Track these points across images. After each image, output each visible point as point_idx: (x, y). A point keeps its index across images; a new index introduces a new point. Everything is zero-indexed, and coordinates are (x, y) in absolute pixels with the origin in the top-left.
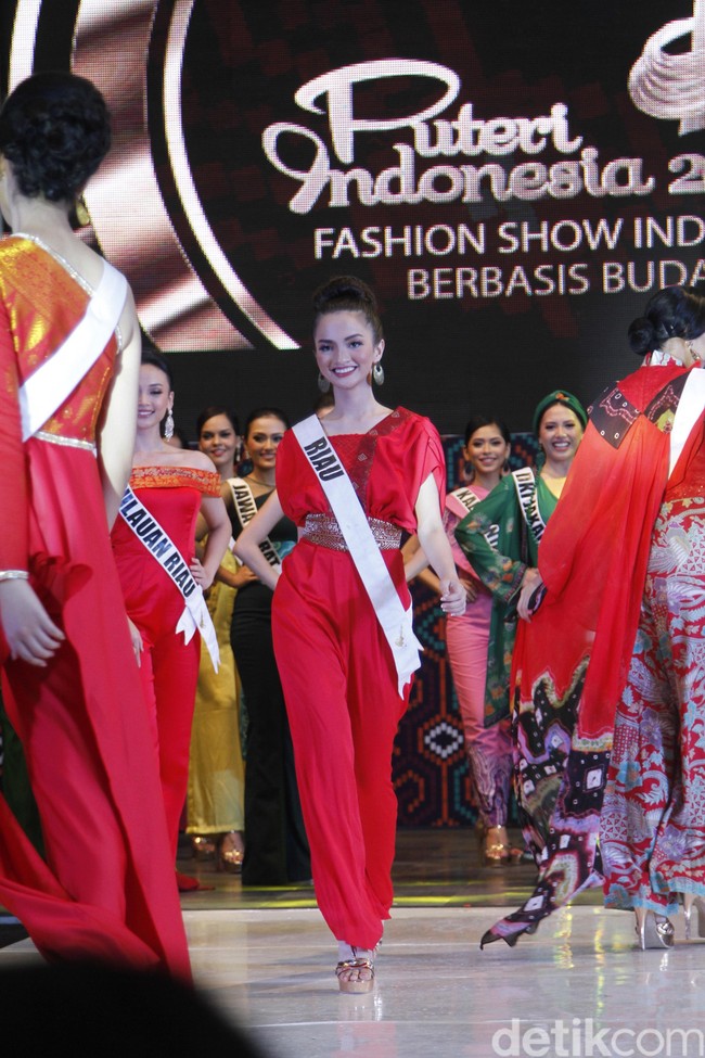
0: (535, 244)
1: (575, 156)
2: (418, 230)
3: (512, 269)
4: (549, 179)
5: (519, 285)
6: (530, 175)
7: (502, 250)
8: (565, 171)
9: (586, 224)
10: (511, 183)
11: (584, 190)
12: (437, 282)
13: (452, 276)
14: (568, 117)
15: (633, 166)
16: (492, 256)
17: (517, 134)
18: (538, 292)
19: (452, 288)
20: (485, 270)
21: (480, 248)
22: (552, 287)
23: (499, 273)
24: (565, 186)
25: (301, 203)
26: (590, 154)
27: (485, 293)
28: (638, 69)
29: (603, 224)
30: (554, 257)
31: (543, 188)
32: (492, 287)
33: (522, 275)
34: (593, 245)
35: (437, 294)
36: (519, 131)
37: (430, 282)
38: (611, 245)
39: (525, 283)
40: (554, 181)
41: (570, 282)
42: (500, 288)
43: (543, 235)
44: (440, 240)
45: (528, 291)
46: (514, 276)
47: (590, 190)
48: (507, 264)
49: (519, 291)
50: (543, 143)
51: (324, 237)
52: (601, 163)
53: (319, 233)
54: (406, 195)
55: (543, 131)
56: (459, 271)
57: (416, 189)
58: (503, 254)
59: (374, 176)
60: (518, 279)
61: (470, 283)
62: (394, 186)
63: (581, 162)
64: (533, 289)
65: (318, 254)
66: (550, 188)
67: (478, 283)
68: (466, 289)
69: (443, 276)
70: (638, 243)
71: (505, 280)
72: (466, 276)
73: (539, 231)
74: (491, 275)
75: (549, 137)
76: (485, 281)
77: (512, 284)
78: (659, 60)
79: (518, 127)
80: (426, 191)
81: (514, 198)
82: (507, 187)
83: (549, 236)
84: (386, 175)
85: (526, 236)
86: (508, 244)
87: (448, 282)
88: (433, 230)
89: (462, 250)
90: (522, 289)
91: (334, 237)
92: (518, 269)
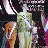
0: (38, 7)
6: (38, 1)
8: (40, 1)
9: (42, 5)
16: (34, 8)
19: (31, 10)
25: (20, 3)
30: (39, 8)
31: (39, 3)
34: (42, 7)
39: (37, 10)
41: (40, 10)
47: (42, 3)
52: (43, 1)
53: (21, 5)
54: (28, 3)
59: (25, 1)
61: (33, 10)
62: (27, 2)
65: (21, 7)
71: (35, 10)
80: (29, 2)
81: (36, 3)
83: (39, 6)
84: (26, 1)
86: (36, 7)
88: (30, 5)
89: (32, 7)
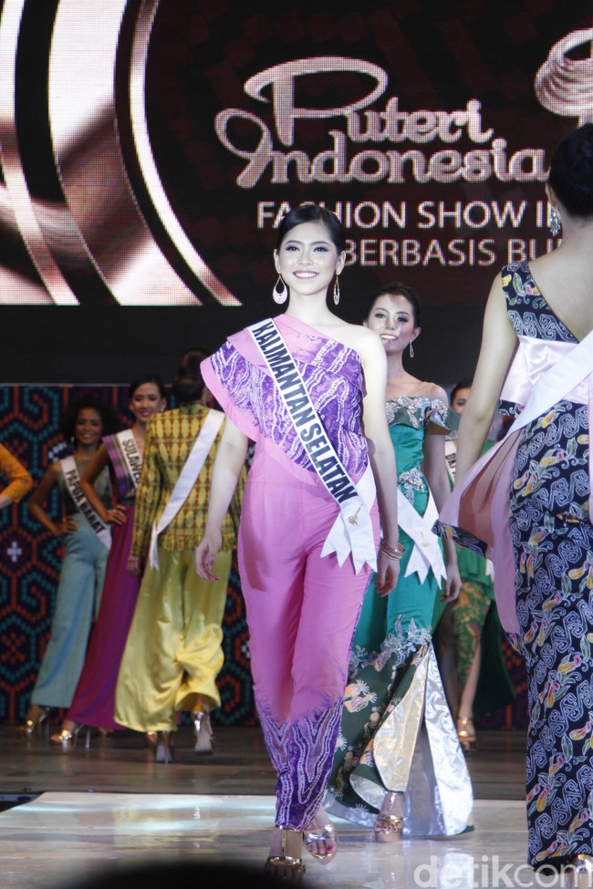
0: (449, 221)
1: (487, 146)
2: (348, 206)
3: (429, 242)
4: (463, 165)
5: (435, 256)
6: (447, 161)
7: (421, 226)
8: (478, 159)
9: (494, 205)
10: (431, 168)
11: (493, 175)
12: (363, 251)
13: (377, 247)
14: (481, 111)
15: (537, 156)
16: (412, 231)
17: (437, 125)
18: (451, 263)
19: (377, 257)
20: (406, 242)
21: (402, 223)
22: (463, 258)
23: (417, 246)
24: (477, 172)
25: (247, 179)
26: (499, 144)
27: (405, 262)
28: (544, 71)
29: (509, 206)
30: (467, 233)
31: (458, 173)
32: (411, 257)
33: (438, 248)
34: (500, 223)
35: (363, 262)
36: (439, 123)
37: (358, 251)
38: (516, 223)
39: (440, 255)
40: (468, 167)
41: (478, 255)
42: (418, 258)
43: (457, 214)
44: (367, 215)
45: (442, 261)
46: (431, 248)
47: (498, 175)
48: (425, 238)
49: (434, 261)
50: (458, 134)
51: (266, 210)
52: (509, 152)
53: (261, 205)
54: (337, 175)
55: (459, 122)
56: (383, 244)
57: (347, 170)
58: (422, 229)
59: (311, 159)
60: (434, 251)
61: (392, 253)
62: (328, 166)
63: (492, 151)
64: (447, 260)
65: (261, 224)
66: (464, 172)
67: (399, 253)
68: (389, 259)
69: (368, 247)
70: (539, 223)
71: (423, 252)
72: (389, 247)
73: (453, 210)
74: (410, 247)
75: (465, 128)
76: (405, 252)
77: (429, 254)
78: (562, 65)
79: (437, 119)
80: (355, 171)
81: (432, 181)
82: (426, 171)
83: (462, 215)
84: (322, 157)
85: (442, 214)
86: (426, 220)
87: (373, 252)
88: (361, 206)
89: (386, 224)
90: (437, 259)
91: (275, 210)
92: (434, 242)
